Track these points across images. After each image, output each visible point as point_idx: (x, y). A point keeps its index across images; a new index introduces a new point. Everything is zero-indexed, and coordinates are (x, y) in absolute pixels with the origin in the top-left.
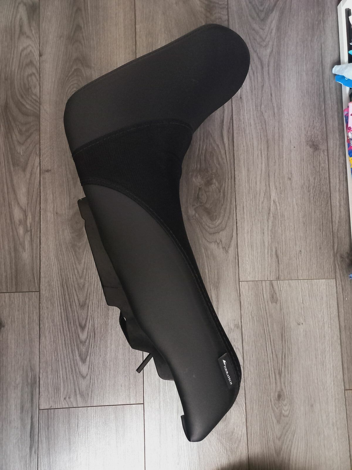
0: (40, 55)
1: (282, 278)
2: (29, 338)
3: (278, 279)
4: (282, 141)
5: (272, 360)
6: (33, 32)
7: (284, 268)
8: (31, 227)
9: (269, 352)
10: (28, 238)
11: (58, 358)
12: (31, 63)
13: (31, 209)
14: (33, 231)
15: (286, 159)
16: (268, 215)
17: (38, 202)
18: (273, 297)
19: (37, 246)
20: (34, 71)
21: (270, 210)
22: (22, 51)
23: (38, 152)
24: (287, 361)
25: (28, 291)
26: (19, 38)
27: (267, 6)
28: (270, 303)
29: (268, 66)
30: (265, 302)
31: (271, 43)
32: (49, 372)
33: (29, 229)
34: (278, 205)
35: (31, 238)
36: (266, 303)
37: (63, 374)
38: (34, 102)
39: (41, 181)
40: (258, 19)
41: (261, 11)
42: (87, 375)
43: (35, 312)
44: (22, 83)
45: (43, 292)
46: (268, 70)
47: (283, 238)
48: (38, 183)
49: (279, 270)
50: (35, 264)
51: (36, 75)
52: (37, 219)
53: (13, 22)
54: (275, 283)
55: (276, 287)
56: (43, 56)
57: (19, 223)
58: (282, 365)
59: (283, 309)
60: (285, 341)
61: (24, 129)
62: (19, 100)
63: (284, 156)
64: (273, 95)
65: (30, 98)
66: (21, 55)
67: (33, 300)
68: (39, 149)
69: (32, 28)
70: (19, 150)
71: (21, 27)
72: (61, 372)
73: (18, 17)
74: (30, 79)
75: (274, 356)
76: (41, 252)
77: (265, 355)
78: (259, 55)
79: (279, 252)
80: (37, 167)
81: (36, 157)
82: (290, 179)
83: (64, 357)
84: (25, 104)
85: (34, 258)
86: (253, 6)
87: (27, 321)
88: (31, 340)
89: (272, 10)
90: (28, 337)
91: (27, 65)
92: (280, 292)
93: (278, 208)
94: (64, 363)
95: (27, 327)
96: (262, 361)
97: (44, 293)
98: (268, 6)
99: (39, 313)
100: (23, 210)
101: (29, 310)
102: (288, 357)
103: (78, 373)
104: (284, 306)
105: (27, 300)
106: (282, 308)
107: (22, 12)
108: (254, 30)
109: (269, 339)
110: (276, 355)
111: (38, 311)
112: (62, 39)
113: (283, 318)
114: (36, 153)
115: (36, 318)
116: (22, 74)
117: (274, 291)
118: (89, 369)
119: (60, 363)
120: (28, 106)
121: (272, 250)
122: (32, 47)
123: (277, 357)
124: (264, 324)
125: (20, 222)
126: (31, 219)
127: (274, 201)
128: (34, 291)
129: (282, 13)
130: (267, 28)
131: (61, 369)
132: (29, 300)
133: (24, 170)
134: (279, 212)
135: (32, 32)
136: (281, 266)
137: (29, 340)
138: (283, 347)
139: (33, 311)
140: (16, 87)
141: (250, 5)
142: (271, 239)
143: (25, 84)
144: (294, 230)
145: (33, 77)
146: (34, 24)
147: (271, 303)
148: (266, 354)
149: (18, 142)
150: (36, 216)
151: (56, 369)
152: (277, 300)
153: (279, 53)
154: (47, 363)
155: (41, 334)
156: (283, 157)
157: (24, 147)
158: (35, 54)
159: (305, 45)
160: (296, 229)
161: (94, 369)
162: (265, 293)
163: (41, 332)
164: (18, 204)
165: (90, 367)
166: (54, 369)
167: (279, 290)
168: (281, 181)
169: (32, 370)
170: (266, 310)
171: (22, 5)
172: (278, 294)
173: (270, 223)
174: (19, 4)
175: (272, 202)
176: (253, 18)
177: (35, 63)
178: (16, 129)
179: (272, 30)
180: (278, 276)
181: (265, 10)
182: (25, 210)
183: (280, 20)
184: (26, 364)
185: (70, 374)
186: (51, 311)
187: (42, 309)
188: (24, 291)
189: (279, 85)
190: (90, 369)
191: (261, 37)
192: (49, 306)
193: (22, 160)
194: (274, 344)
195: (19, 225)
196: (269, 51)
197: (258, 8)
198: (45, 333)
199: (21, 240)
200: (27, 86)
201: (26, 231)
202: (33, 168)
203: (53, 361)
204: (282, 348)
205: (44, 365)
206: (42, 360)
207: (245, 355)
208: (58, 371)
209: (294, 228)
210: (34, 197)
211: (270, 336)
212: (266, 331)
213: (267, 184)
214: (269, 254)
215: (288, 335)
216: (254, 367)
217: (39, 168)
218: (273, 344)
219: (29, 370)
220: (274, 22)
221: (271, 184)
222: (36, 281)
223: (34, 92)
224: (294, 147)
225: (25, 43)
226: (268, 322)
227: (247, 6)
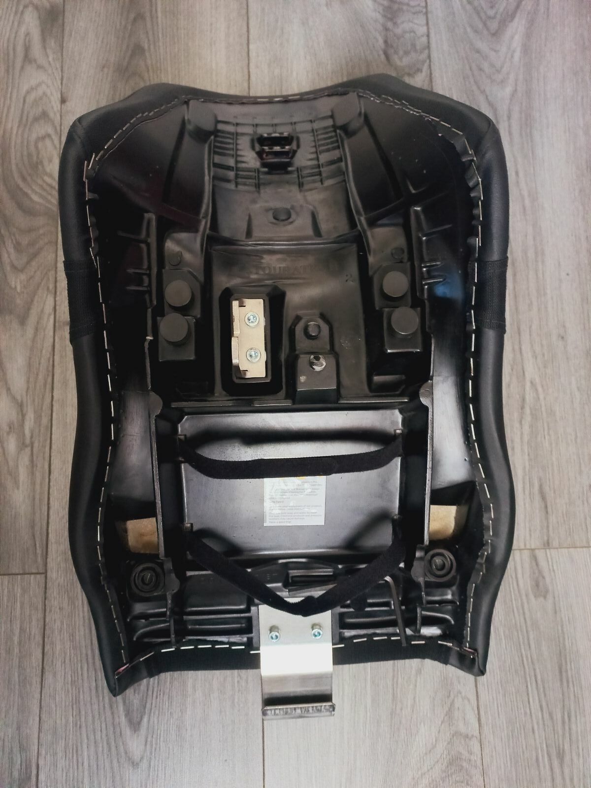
0: (63, 101)
1: (555, 543)
2: (19, 677)
3: (547, 545)
4: (543, 262)
5: (541, 726)
6: (51, 59)
7: (558, 522)
8: (32, 437)
9: (535, 705)
10: (25, 460)
11: (80, 721)
12: (44, 115)
13: (34, 401)
14: (36, 445)
15: (552, 298)
16: (520, 411)
17: (49, 387)
18: (537, 585)
19: (43, 478)
20: (50, 130)
21: (524, 400)
22: (28, 92)
23: (51, 286)
24: (573, 727)
25: (21, 572)
26: (22, 68)
27: (501, 10)
28: (532, 597)
29: (509, 118)
30: (521, 596)
31: (512, 77)
32: (60, 754)
33: (28, 441)
34: (540, 389)
35: (32, 461)
36: (524, 597)
37: (89, 757)
38: (48, 188)
39: (56, 344)
40: (485, 32)
41: (490, 18)
42: (142, 758)
43: (34, 619)
44: (25, 153)
45: (52, 574)
46: (510, 126)
47: (554, 459)
48: (50, 349)
49: (548, 527)
50: (38, 515)
51: (54, 137)
52: (45, 421)
53: (12, 40)
54: (540, 554)
55: (543, 563)
56: (67, 103)
57: (8, 430)
58: (564, 735)
59: (561, 611)
60: (568, 682)
61: (25, 240)
62: (18, 186)
63: (548, 292)
64: (521, 174)
65: (40, 182)
66: (24, 101)
67: (31, 592)
68: (54, 280)
69: (48, 50)
70: (13, 283)
71: (27, 49)
72: (86, 753)
73: (23, 30)
74: (40, 145)
75: (546, 716)
76: (51, 490)
77: (526, 713)
78: (489, 98)
79: (546, 489)
80: (50, 315)
81: (47, 295)
82: (563, 338)
83: (93, 717)
84: (29, 192)
85: (37, 501)
86: (475, 9)
87: (16, 639)
88: (24, 682)
89: (513, 16)
90: (16, 674)
91: (36, 119)
92: (552, 573)
93: (541, 397)
94: (92, 734)
95: (16, 650)
96: (520, 727)
97: (54, 575)
98: (504, 10)
99: (42, 621)
100: (18, 403)
101: (21, 614)
102: (576, 719)
103: (123, 754)
104: (561, 603)
105: (18, 591)
106: (557, 608)
107: (31, 22)
108: (478, 51)
109: (533, 678)
110: (551, 714)
111: (40, 615)
112: (106, 70)
113: (560, 631)
114: (48, 288)
115: (36, 631)
116: (26, 136)
117: (540, 572)
118: (146, 745)
119: (84, 729)
120: (35, 198)
121: (531, 485)
122: (48, 86)
123: (551, 718)
124: (521, 643)
125: (10, 428)
126: (33, 421)
127: (532, 383)
128: (34, 571)
129: (531, 22)
130: (504, 49)
131: (85, 746)
132: (24, 591)
133: (23, 321)
134: (543, 404)
135: (48, 57)
136: (553, 519)
137: (19, 681)
138: (563, 695)
139: (30, 616)
140: (13, 161)
141: (468, 7)
142: (530, 460)
143: (30, 155)
144: (576, 442)
145: (48, 142)
146: (52, 43)
147: (535, 597)
148: (528, 711)
149: (14, 267)
150: (43, 414)
151: (75, 747)
152: (547, 592)
153: (528, 93)
154: (55, 732)
155: (46, 668)
156: (545, 294)
157: (23, 277)
158: (52, 98)
159: (580, 80)
160: (579, 440)
161: (158, 746)
162: (520, 576)
163: (45, 662)
164: (8, 389)
165: (149, 740)
166: (71, 743)
167: (550, 570)
168: (544, 342)
169: (23, 748)
170: (524, 613)
171: (30, 9)
172: (548, 580)
173: (526, 428)
174: (26, 7)
175: (528, 385)
176: (476, 31)
177: (52, 115)
178: (10, 241)
179: (514, 51)
180: (546, 538)
181: (498, 16)
182: (22, 402)
183: (528, 35)
184: (10, 736)
185: (106, 756)
186: (69, 615)
187: (51, 611)
188: (14, 572)
189: (531, 155)
190: (148, 746)
191: (492, 65)
192: (65, 605)
193: (18, 301)
194: (544, 688)
195: (8, 433)
196: (508, 90)
197: (485, 13)
198: (54, 664)
199: (11, 463)
200: (35, 158)
201: (22, 446)
202: (40, 318)
203: (68, 729)
204: (561, 696)
205: (49, 737)
206: (45, 727)
207: (484, 714)
208: (79, 748)
209: (576, 437)
210: (41, 377)
211: (535, 670)
212: (525, 659)
213: (517, 347)
214: (527, 492)
215: (573, 668)
216: (503, 741)
217: (52, 317)
218: (542, 689)
219: (16, 749)
220: (517, 37)
221: (523, 348)
222: (39, 551)
223: (48, 170)
224: (568, 274)
225: (32, 78)
226: (528, 639)
227: (464, 8)
